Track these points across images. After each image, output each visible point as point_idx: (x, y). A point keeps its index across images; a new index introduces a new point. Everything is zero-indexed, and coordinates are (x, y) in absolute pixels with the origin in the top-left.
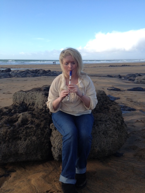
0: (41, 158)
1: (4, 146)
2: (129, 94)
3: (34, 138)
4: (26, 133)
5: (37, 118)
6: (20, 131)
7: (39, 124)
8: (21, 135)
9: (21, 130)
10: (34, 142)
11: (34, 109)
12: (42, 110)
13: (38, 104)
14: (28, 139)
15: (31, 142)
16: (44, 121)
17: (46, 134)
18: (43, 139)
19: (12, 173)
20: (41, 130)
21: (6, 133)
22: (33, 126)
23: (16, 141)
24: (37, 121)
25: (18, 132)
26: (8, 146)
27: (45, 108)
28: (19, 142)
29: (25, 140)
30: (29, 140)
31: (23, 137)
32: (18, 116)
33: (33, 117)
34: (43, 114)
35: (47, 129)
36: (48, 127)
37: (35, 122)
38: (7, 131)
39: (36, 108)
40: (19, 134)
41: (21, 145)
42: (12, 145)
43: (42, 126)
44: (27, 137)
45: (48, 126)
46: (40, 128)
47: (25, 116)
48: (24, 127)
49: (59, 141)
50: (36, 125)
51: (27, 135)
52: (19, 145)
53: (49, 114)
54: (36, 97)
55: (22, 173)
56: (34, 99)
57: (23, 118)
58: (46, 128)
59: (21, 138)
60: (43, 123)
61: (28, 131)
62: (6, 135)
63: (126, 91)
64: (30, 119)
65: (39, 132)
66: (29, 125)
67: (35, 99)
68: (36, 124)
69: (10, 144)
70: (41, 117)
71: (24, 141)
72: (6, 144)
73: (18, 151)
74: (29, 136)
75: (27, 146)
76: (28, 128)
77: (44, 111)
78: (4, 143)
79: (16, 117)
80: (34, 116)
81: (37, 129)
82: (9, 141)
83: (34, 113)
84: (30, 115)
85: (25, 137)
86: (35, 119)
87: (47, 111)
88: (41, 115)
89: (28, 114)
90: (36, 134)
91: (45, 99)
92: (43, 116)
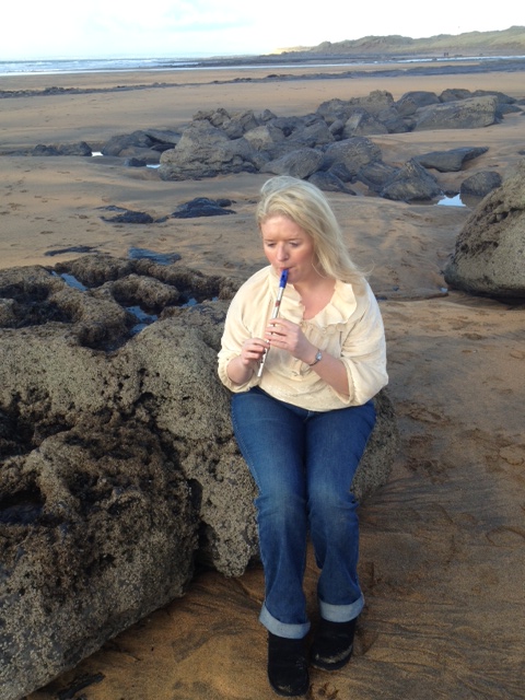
5: (118, 456)
7: (145, 477)
8: (107, 548)
11: (61, 416)
12: (104, 412)
13: (68, 391)
16: (154, 458)
19: (91, 688)
22: (137, 494)
23: (100, 575)
27: (116, 402)
28: (111, 574)
29: (130, 560)
30: (144, 550)
31: (121, 549)
33: (97, 456)
34: (125, 431)
36: (182, 477)
39: (63, 408)
41: (121, 584)
44: (130, 543)
45: (178, 474)
46: (160, 492)
50: (140, 486)
54: (37, 361)
56: (28, 371)
58: (175, 483)
59: (110, 559)
61: (126, 518)
62: (57, 571)
63: (173, 221)
66: (119, 497)
67: (36, 369)
69: (85, 597)
70: (129, 444)
71: (127, 565)
72: (71, 604)
73: (118, 605)
74: (138, 538)
77: (116, 413)
80: (94, 448)
81: (153, 501)
82: (75, 589)
83: (86, 436)
84: (75, 447)
85: (126, 547)
86: (112, 464)
87: (128, 411)
88: (117, 435)
89: (65, 448)
90: (156, 521)
91: (104, 365)
92: (131, 437)
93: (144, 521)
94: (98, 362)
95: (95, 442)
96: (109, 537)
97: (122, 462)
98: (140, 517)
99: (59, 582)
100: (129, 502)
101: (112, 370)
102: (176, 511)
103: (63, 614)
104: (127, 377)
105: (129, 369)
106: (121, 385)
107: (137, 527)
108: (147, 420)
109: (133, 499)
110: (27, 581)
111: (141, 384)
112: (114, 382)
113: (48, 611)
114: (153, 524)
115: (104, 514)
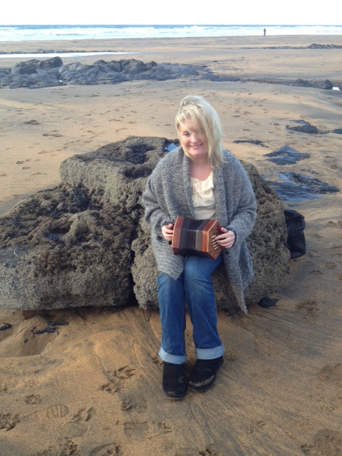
0: (114, 303)
1: (43, 281)
2: (336, 144)
3: (100, 268)
4: (85, 258)
5: (106, 227)
6: (72, 254)
7: (110, 240)
8: (74, 262)
9: (74, 251)
10: (100, 275)
11: (102, 204)
12: (117, 207)
13: (110, 194)
14: (88, 270)
15: (94, 275)
16: (121, 234)
17: (124, 261)
18: (118, 270)
19: (62, 326)
20: (114, 253)
21: (47, 257)
22: (99, 245)
23: (66, 272)
24: (106, 234)
25: (69, 255)
26: (52, 281)
27: (124, 204)
28: (71, 274)
29: (83, 272)
30: (91, 271)
31: (80, 265)
32: (70, 220)
33: (98, 224)
34: (119, 218)
35: (126, 251)
36: (128, 248)
37: (102, 234)
38: (48, 254)
39: (105, 201)
40: (72, 259)
41: (75, 280)
42: (58, 280)
43: (115, 245)
44: (86, 265)
45: (127, 246)
46: (112, 250)
47: (83, 221)
48: (80, 245)
49: (147, 276)
50: (104, 243)
51: (87, 262)
52: (72, 280)
53: (131, 218)
54: (105, 177)
55: (79, 329)
56: (101, 180)
57: (78, 225)
58: (123, 249)
59: (75, 268)
60: (117, 239)
61: (89, 253)
62: (46, 261)
63: (330, 134)
64: (92, 228)
65: (110, 256)
66: (91, 243)
67: (104, 180)
68: (104, 240)
69: (55, 278)
70: (115, 224)
71: (80, 273)
72: (47, 278)
73: (71, 290)
74: (91, 264)
75: (88, 284)
76: (87, 247)
77: (121, 210)
78: (44, 275)
79: (66, 222)
80: (100, 221)
81: (106, 251)
82: (53, 273)
83: (101, 215)
84: (93, 218)
85: (82, 265)
86: (102, 230)
87: (128, 211)
88: (114, 219)
89: (88, 216)
90: (103, 261)
91: (124, 185)
92: (119, 222)
93: (97, 258)
94: (122, 182)
95: (102, 218)
96: (77, 258)
97: (106, 230)
98: (96, 256)
99: (46, 266)
100: (94, 247)
101: (126, 188)
102: (116, 261)
103: (43, 280)
104: (131, 193)
105: (133, 190)
106: (127, 196)
107: (92, 259)
108: (134, 218)
109: (96, 247)
110: (33, 260)
111: (137, 199)
112: (125, 193)
113: (36, 276)
114: (101, 262)
115: (81, 247)
